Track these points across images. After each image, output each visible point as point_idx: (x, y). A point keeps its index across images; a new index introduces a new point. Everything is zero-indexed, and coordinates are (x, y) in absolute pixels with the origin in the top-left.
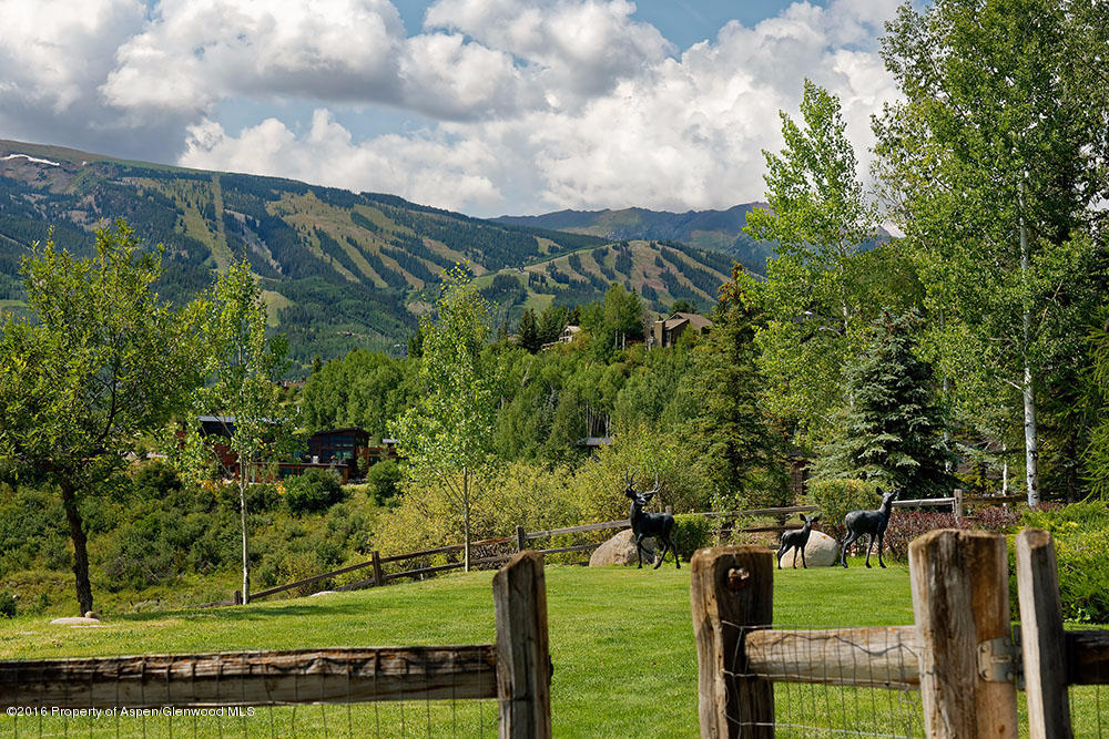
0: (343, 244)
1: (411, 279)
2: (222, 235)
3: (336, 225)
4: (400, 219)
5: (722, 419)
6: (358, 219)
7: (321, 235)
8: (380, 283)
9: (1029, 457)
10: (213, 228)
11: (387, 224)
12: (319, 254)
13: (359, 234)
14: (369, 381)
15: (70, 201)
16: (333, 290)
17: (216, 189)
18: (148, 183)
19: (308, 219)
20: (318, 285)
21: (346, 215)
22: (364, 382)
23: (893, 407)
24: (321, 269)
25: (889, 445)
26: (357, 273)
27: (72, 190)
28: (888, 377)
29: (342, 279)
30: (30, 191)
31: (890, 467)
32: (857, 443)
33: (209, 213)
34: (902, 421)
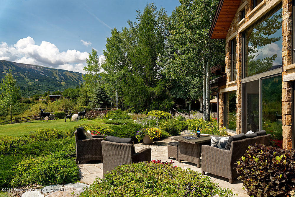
0: (72, 77)
1: (79, 81)
2: (58, 76)
3: (71, 75)
4: (78, 75)
5: (85, 96)
6: (73, 74)
7: (69, 76)
8: (76, 81)
9: (117, 102)
10: (57, 75)
11: (76, 75)
12: (69, 78)
13: (74, 76)
14: (70, 91)
15: (40, 72)
16: (71, 82)
17: (57, 71)
18: (49, 70)
19: (68, 74)
20: (69, 81)
21: (72, 74)
22: (70, 92)
23: (100, 95)
24: (69, 79)
25: (99, 100)
26: (73, 80)
27: (40, 70)
28: (99, 90)
29: (72, 81)
30: (35, 70)
31: (99, 103)
32: (95, 100)
33: (56, 73)
34: (101, 97)
